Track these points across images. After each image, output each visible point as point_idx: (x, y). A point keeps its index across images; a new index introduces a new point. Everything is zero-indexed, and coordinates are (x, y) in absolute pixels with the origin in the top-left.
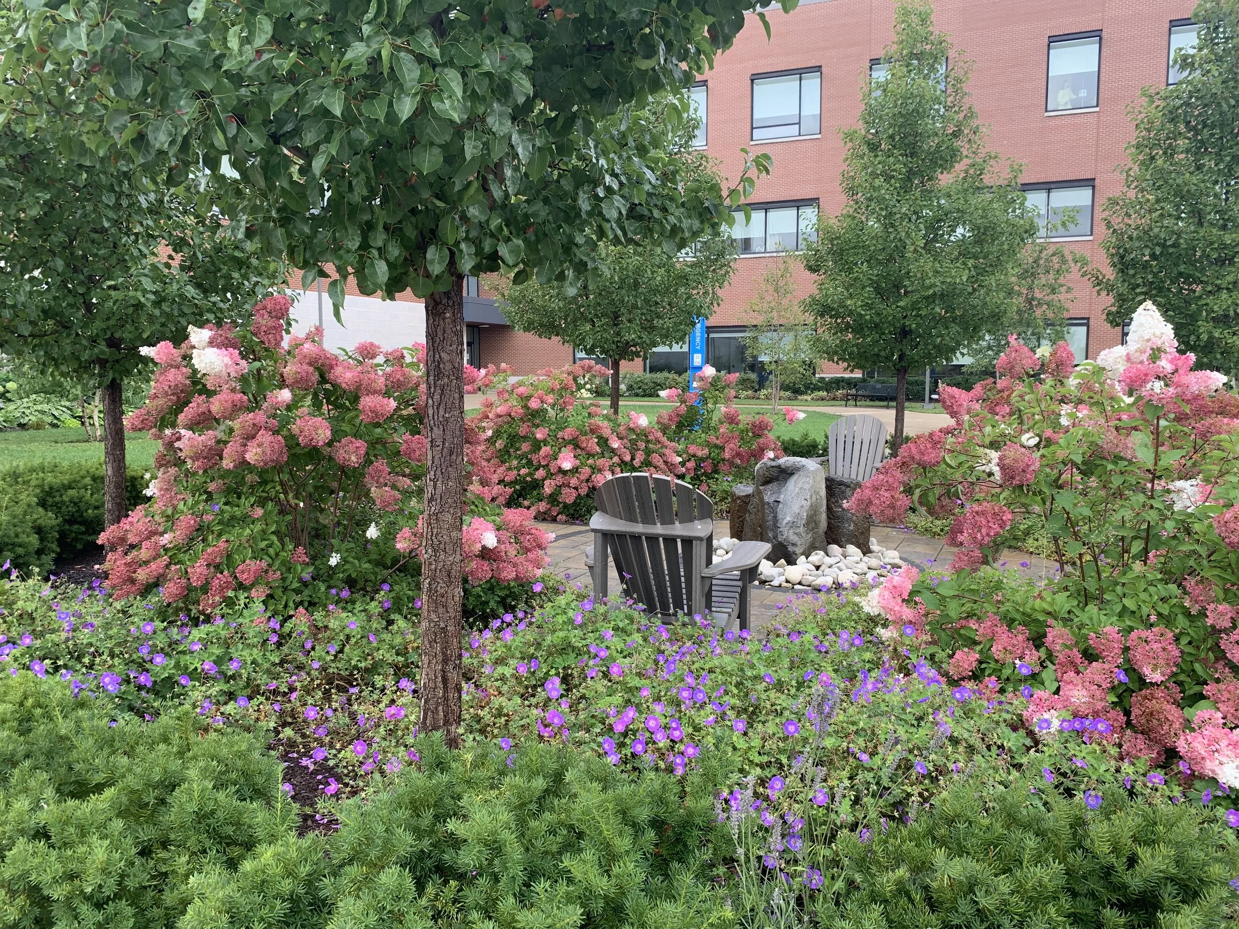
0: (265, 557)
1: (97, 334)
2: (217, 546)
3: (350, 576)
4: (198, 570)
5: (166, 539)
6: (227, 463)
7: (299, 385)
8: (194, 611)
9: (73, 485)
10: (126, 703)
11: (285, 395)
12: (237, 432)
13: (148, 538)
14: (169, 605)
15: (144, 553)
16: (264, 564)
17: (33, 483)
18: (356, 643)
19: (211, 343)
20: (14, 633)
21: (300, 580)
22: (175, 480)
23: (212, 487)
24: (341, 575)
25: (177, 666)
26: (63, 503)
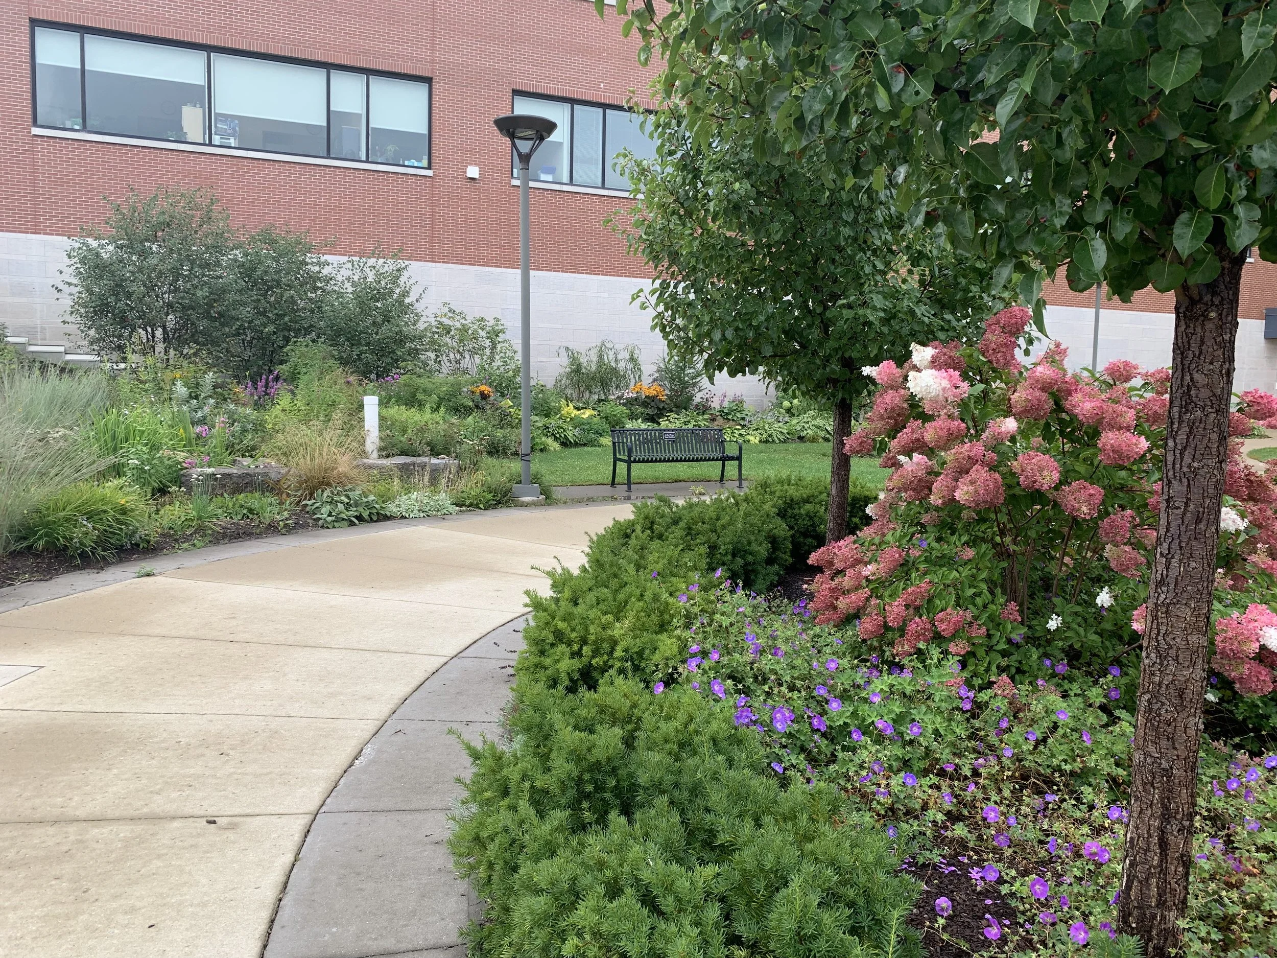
0: (970, 606)
1: (830, 354)
2: (920, 585)
3: (1071, 646)
4: (895, 609)
5: (868, 570)
6: (935, 499)
7: (1026, 414)
8: (887, 654)
9: (811, 499)
10: (799, 743)
11: (1010, 424)
12: (950, 465)
13: (852, 566)
14: (864, 641)
15: (846, 581)
16: (969, 616)
17: (777, 494)
18: (1064, 736)
19: (935, 363)
20: (708, 646)
21: (1009, 641)
22: (890, 507)
23: (925, 518)
24: (1060, 644)
25: (854, 714)
26: (800, 515)
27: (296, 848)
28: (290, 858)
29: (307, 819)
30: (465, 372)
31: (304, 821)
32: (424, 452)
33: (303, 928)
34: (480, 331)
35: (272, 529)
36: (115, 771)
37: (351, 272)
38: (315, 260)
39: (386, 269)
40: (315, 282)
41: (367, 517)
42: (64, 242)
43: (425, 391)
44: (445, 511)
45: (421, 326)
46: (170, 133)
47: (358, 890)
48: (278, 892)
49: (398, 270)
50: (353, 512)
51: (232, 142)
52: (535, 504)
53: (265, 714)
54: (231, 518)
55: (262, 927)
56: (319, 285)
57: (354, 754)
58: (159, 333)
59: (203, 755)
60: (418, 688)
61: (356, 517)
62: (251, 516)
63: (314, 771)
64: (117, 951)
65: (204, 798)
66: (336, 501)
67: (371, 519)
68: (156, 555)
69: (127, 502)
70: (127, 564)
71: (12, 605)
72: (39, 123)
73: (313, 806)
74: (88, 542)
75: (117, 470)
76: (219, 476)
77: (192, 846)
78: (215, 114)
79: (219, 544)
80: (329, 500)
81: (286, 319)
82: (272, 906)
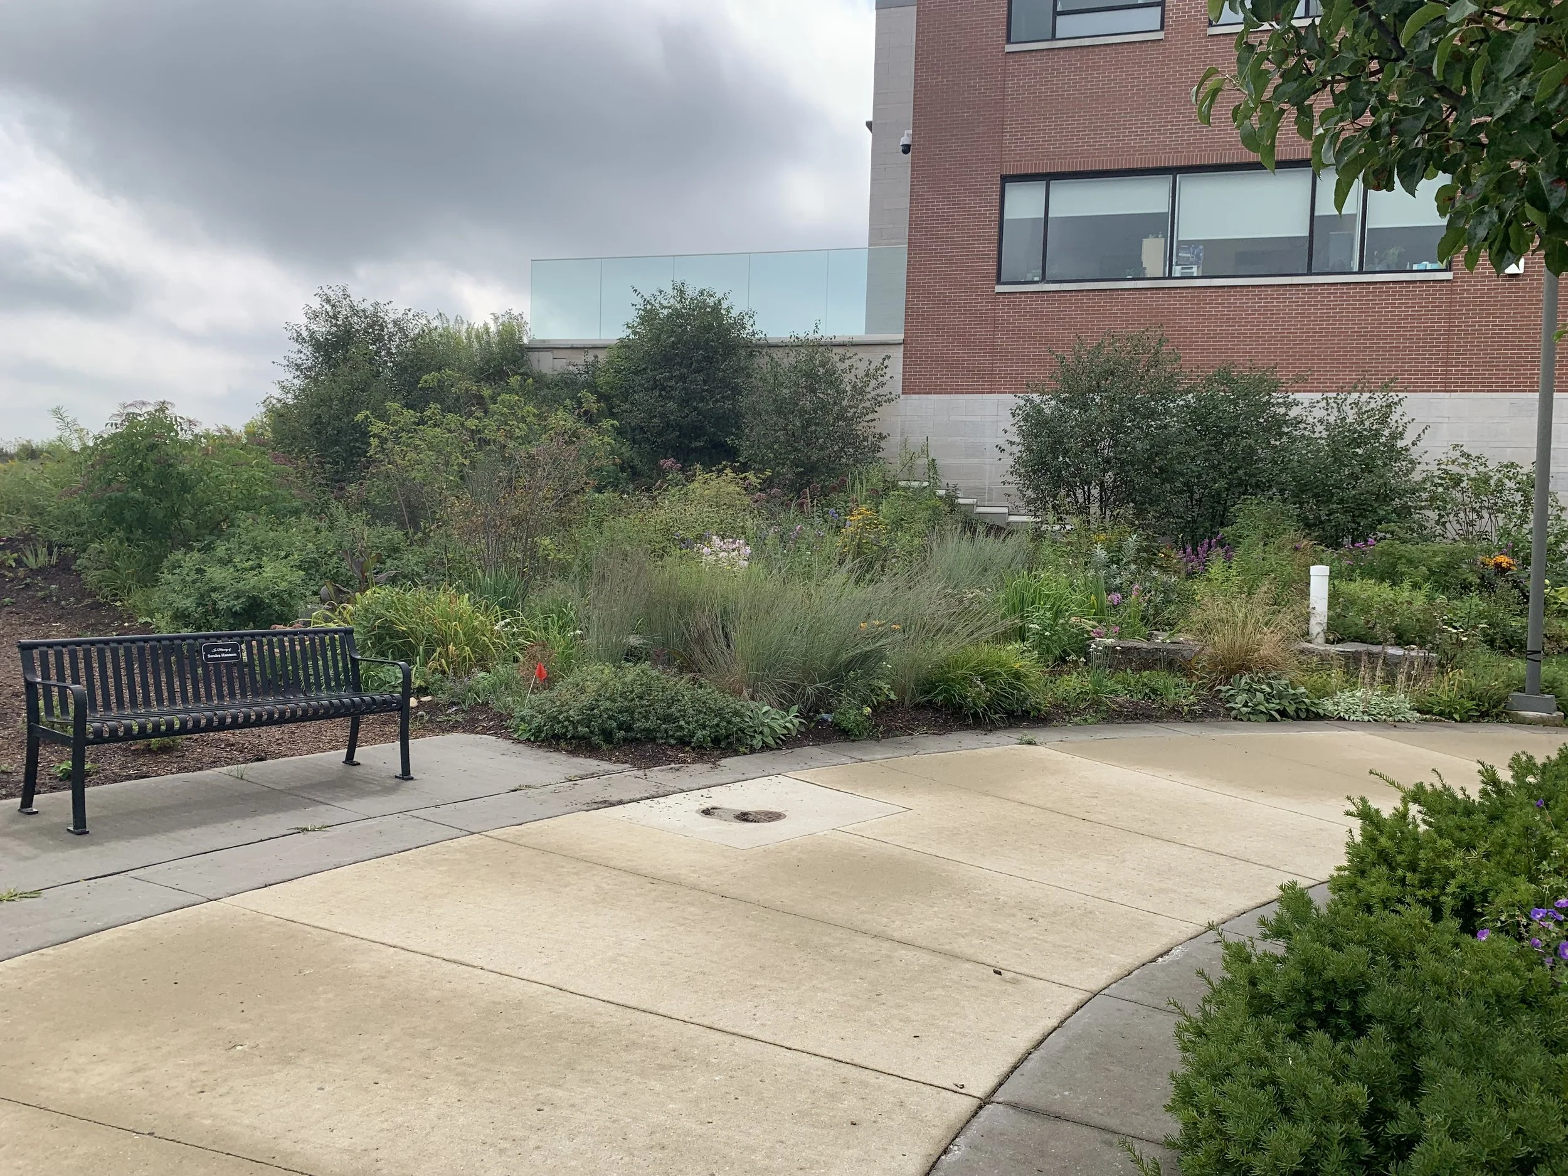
27: (1063, 1017)
28: (1054, 1022)
29: (1085, 996)
30: (1482, 536)
31: (1082, 996)
32: (1386, 640)
33: (1040, 1082)
34: (1506, 481)
35: (1176, 714)
36: (936, 909)
37: (1326, 412)
38: (1280, 400)
39: (1373, 405)
40: (1280, 427)
41: (1292, 713)
42: (1010, 400)
43: (1410, 562)
44: (1400, 717)
45: (1416, 476)
46: (1127, 271)
47: (1105, 1069)
48: (1031, 1046)
49: (1389, 406)
50: (1274, 705)
51: (1195, 271)
52: (1544, 723)
53: (1087, 893)
54: (1132, 696)
55: (1005, 1069)
56: (1285, 430)
57: (1161, 951)
58: (1095, 492)
59: (1014, 915)
60: (1264, 905)
61: (1278, 711)
62: (1153, 697)
63: (1112, 956)
64: (884, 1045)
65: (1000, 952)
66: (1256, 690)
67: (1298, 716)
68: (1045, 726)
69: (1020, 666)
70: (1014, 730)
71: (905, 752)
72: (1002, 280)
73: (1095, 987)
74: (980, 703)
75: (1021, 634)
76: (1118, 648)
77: (974, 987)
78: (1178, 241)
79: (1112, 722)
80: (1247, 688)
81: (1241, 472)
82: (1020, 1056)
